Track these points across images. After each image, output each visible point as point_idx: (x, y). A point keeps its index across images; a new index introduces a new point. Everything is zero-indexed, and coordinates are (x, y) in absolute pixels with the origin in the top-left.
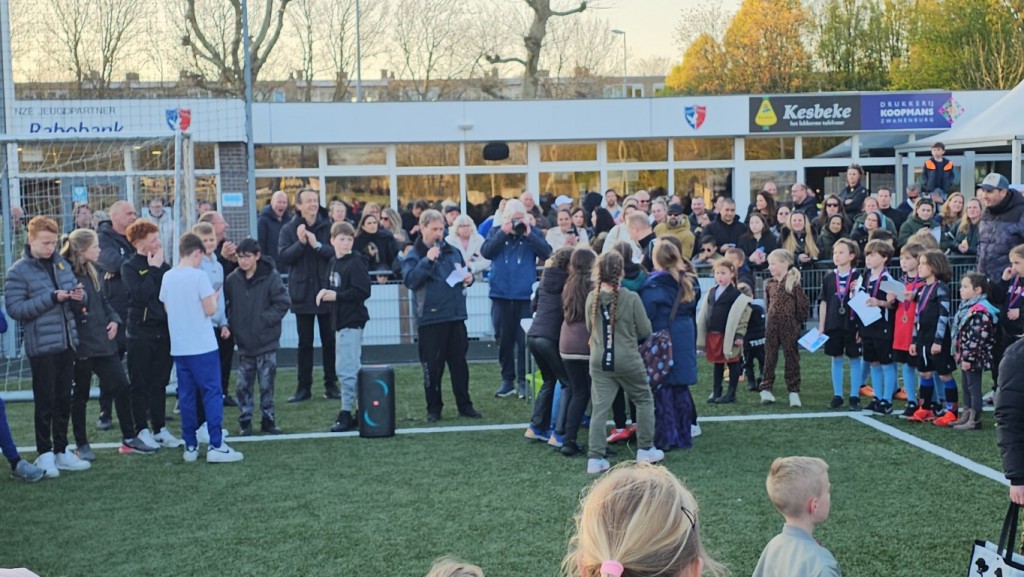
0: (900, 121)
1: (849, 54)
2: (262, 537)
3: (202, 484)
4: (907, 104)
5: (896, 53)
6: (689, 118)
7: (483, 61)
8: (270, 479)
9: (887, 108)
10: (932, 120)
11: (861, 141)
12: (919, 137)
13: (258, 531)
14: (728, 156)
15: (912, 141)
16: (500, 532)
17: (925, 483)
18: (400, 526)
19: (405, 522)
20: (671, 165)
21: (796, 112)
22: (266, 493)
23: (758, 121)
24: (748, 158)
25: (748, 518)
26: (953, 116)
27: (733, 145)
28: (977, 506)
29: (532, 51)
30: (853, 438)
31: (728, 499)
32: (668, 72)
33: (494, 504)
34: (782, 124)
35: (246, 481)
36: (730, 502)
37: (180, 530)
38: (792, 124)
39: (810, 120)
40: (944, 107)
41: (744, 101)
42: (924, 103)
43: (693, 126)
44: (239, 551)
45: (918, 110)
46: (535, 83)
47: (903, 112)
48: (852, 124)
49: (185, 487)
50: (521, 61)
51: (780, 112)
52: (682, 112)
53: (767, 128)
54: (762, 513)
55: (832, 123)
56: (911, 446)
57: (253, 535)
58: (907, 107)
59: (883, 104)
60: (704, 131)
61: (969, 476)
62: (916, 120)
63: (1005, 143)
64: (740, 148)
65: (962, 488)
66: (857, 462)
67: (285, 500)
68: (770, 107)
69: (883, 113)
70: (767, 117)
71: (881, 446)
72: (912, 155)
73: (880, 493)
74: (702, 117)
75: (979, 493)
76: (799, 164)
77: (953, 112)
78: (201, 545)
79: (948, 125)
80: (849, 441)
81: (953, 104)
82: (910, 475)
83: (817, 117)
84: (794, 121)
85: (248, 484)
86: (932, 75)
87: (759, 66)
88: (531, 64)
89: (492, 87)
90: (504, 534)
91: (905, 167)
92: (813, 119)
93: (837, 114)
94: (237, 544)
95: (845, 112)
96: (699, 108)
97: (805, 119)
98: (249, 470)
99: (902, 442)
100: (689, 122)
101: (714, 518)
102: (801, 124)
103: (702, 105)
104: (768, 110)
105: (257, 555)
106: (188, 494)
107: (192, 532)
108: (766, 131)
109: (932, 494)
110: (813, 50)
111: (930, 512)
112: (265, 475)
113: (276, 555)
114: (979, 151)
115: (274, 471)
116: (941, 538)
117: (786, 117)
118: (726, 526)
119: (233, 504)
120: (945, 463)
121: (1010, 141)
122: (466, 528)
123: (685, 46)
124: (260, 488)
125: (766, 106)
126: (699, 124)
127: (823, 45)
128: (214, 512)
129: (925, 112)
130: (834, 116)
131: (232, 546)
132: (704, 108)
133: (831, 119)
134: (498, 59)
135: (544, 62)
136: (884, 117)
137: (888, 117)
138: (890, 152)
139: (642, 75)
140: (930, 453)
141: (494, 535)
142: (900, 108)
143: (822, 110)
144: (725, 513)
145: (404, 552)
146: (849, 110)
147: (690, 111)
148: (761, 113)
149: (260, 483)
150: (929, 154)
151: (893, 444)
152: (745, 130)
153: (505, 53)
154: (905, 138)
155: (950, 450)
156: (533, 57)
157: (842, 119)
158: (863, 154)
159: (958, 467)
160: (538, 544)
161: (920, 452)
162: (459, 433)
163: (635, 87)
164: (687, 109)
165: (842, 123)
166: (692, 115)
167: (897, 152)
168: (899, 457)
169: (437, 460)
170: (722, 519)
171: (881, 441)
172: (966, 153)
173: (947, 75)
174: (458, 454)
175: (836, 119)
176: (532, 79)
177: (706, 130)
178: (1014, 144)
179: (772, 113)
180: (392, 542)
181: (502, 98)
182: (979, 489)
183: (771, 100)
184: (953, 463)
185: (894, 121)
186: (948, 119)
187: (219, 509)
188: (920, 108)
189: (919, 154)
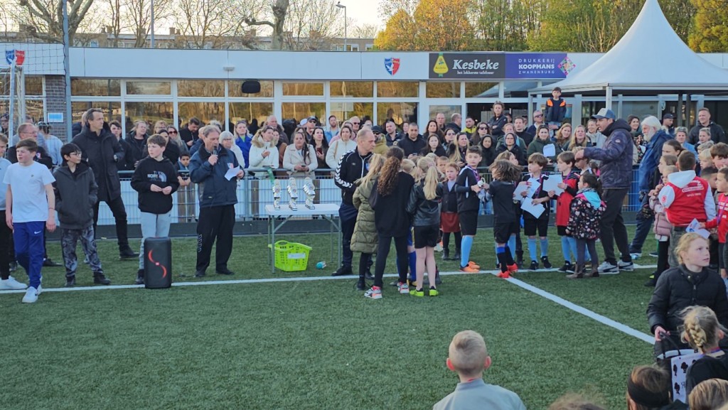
0: (532, 72)
1: (500, 28)
2: (69, 359)
3: (25, 321)
4: (537, 60)
5: (531, 26)
6: (388, 67)
7: (244, 24)
8: (76, 317)
9: (523, 63)
10: (553, 72)
11: (504, 86)
12: (544, 84)
13: (66, 355)
14: (415, 95)
15: (540, 86)
16: (244, 353)
17: (540, 318)
18: (172, 350)
19: (176, 347)
20: (375, 100)
21: (461, 64)
22: (73, 328)
23: (436, 70)
24: (428, 96)
25: (419, 342)
26: (567, 70)
27: (418, 86)
28: (575, 333)
29: (279, 17)
30: (494, 288)
31: (405, 329)
32: (376, 36)
33: (241, 334)
34: (451, 73)
35: (59, 319)
36: (407, 331)
37: (7, 354)
38: (459, 73)
39: (471, 71)
40: (561, 63)
41: (425, 56)
42: (548, 60)
43: (390, 73)
44: (51, 369)
45: (544, 65)
46: (281, 40)
47: (534, 66)
48: (500, 74)
49: (13, 324)
50: (270, 24)
51: (450, 65)
52: (383, 62)
53: (442, 75)
54: (429, 339)
55: (486, 73)
56: (533, 293)
57: (62, 357)
58: (537, 63)
59: (520, 60)
60: (397, 76)
61: (570, 313)
62: (542, 72)
63: (601, 89)
64: (422, 89)
65: (565, 321)
66: (495, 304)
67: (87, 332)
68: (444, 61)
69: (520, 67)
70: (441, 68)
71: (512, 293)
72: (539, 96)
73: (511, 324)
74: (397, 67)
75: (577, 324)
76: (463, 101)
77: (568, 67)
78: (23, 365)
79: (564, 76)
80: (491, 290)
81: (568, 62)
82: (531, 312)
83: (475, 68)
84: (460, 70)
85: (60, 322)
86: (555, 43)
87: (439, 34)
88: (278, 27)
89: (250, 42)
90: (247, 355)
91: (535, 104)
92: (473, 70)
93: (489, 66)
94: (49, 364)
95: (494, 66)
96: (395, 60)
97: (468, 70)
98: (61, 311)
99: (527, 290)
100: (388, 69)
101: (395, 342)
102: (465, 73)
103: (396, 58)
104: (442, 63)
105: (64, 372)
106: (15, 328)
107: (17, 356)
108: (441, 77)
109: (545, 326)
110: (475, 23)
111: (543, 337)
112: (73, 315)
113: (78, 372)
114: (585, 94)
115: (80, 312)
116: (550, 354)
117: (455, 68)
118: (404, 347)
119: (49, 336)
120: (555, 305)
121: (604, 87)
122: (220, 351)
123: (387, 18)
124: (69, 324)
125: (441, 60)
126: (395, 72)
127: (482, 21)
128: (34, 341)
129: (549, 66)
130: (487, 68)
131: (46, 365)
132: (398, 60)
133: (485, 70)
134: (254, 22)
135: (288, 26)
136: (521, 70)
137: (524, 70)
138: (524, 94)
139: (357, 37)
140: (545, 298)
141: (240, 356)
142: (532, 63)
143: (479, 64)
144: (403, 339)
145: (173, 368)
146: (498, 64)
147: (388, 62)
148: (437, 64)
149: (69, 321)
150: (550, 96)
151: (519, 292)
152: (427, 77)
153: (260, 18)
154: (535, 85)
155: (558, 296)
156: (280, 21)
157: (492, 70)
158: (506, 95)
159: (563, 307)
160: (271, 361)
161: (538, 297)
162: (218, 285)
163: (353, 46)
164: (386, 60)
165: (492, 73)
166: (390, 65)
167: (529, 94)
168: (524, 300)
169: (202, 304)
170: (401, 343)
171: (512, 290)
172: (576, 95)
173: (566, 43)
174: (216, 300)
175: (489, 70)
176: (278, 37)
177: (400, 75)
178: (607, 89)
179: (445, 65)
180: (165, 361)
181: (257, 49)
182: (577, 322)
183: (445, 56)
184: (560, 305)
185: (528, 72)
186: (564, 72)
187: (37, 339)
188: (546, 63)
189: (544, 96)
